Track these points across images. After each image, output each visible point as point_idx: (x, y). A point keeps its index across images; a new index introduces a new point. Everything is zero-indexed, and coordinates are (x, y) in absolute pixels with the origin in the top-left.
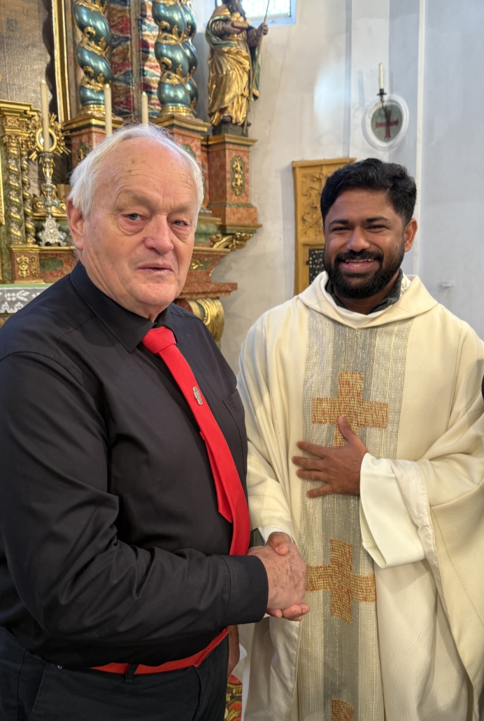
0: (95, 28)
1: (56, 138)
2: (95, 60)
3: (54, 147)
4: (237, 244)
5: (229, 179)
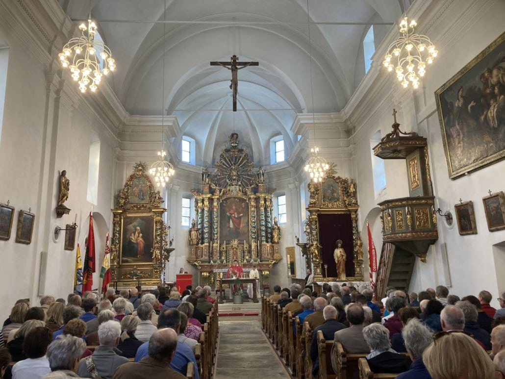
2: (253, 236)
3: (247, 249)
4: (277, 262)
5: (275, 251)
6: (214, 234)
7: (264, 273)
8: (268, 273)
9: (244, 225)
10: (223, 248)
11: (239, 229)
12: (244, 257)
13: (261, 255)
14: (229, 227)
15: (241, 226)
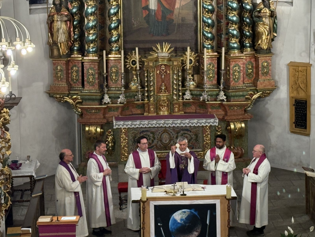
0: (208, 23)
1: (193, 61)
2: (207, 34)
3: (192, 64)
4: (264, 95)
5: (260, 70)
6: (110, 29)
7: (232, 126)
8: (243, 125)
10: (134, 63)
11: (172, 12)
12: (183, 86)
13: (227, 81)
14: (147, 8)
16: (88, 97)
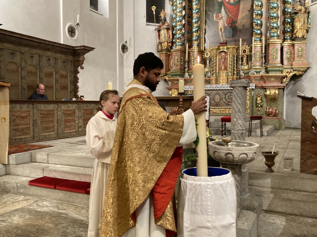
0: (257, 23)
1: (247, 51)
4: (299, 73)
5: (296, 54)
6: (193, 33)
7: (268, 93)
8: (277, 92)
9: (244, 15)
15: (239, 17)
16: (173, 74)
